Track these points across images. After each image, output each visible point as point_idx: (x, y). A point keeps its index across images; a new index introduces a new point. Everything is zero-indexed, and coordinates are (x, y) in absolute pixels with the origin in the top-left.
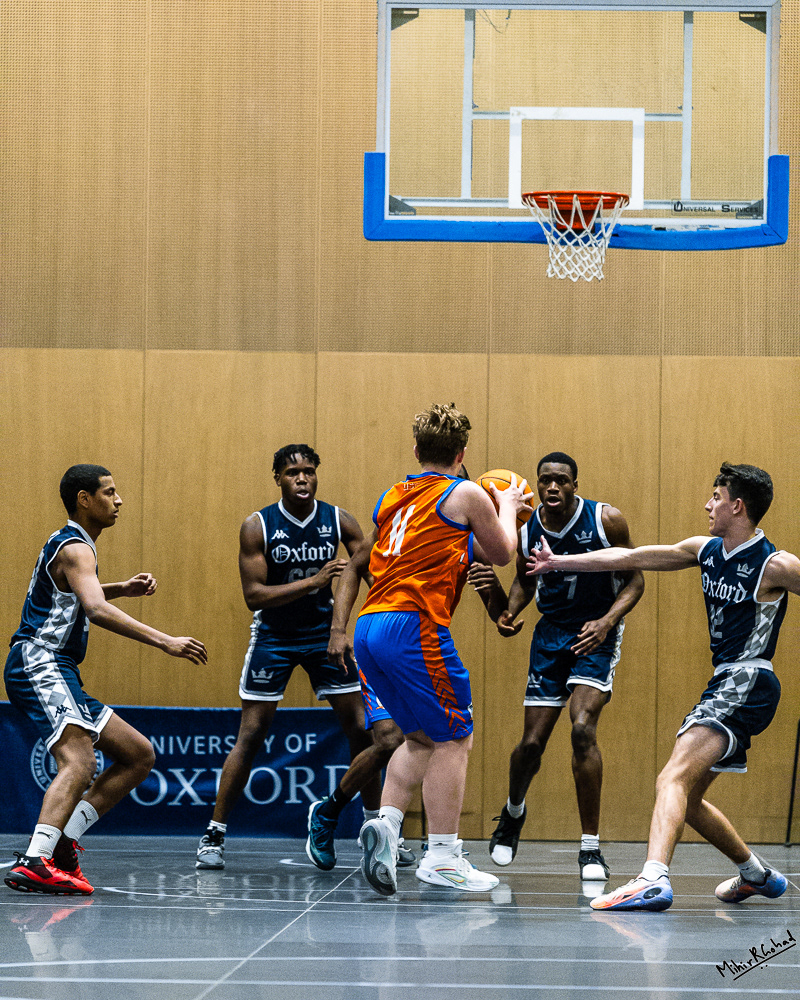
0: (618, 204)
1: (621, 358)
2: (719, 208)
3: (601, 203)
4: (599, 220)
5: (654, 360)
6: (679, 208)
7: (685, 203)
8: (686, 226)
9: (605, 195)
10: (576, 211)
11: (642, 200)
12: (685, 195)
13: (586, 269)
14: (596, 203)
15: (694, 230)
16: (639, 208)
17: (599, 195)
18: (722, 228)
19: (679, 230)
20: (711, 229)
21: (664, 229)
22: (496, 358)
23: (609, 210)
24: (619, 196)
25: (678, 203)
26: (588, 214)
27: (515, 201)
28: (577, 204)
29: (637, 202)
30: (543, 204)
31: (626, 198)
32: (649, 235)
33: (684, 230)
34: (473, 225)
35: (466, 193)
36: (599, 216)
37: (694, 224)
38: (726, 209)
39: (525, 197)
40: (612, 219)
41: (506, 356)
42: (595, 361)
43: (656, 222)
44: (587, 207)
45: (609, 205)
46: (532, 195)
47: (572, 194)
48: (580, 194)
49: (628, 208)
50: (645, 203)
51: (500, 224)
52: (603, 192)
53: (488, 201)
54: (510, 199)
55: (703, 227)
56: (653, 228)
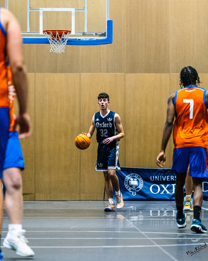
0: (68, 33)
1: (70, 74)
2: (95, 34)
3: (64, 33)
4: (64, 37)
5: (78, 74)
6: (84, 34)
7: (86, 33)
8: (86, 39)
9: (65, 31)
10: (57, 35)
11: (74, 32)
12: (86, 31)
13: (60, 50)
14: (62, 33)
15: (88, 40)
16: (74, 34)
17: (63, 31)
18: (95, 39)
19: (84, 40)
20: (92, 40)
21: (80, 40)
22: (37, 74)
23: (66, 35)
24: (68, 31)
25: (84, 33)
26: (61, 36)
27: (41, 32)
28: (57, 33)
29: (73, 33)
30: (48, 33)
31: (70, 32)
32: (76, 41)
33: (86, 40)
34: (31, 39)
35: (28, 31)
36: (63, 36)
37: (88, 38)
38: (96, 34)
39: (44, 31)
40: (67, 37)
41: (40, 73)
42: (63, 74)
43: (78, 38)
44: (60, 34)
45: (66, 33)
46: (46, 31)
47: (56, 31)
48: (58, 31)
49: (71, 34)
50: (75, 33)
51: (37, 39)
52: (64, 30)
53: (35, 33)
54: (40, 32)
55: (90, 39)
56: (77, 39)
